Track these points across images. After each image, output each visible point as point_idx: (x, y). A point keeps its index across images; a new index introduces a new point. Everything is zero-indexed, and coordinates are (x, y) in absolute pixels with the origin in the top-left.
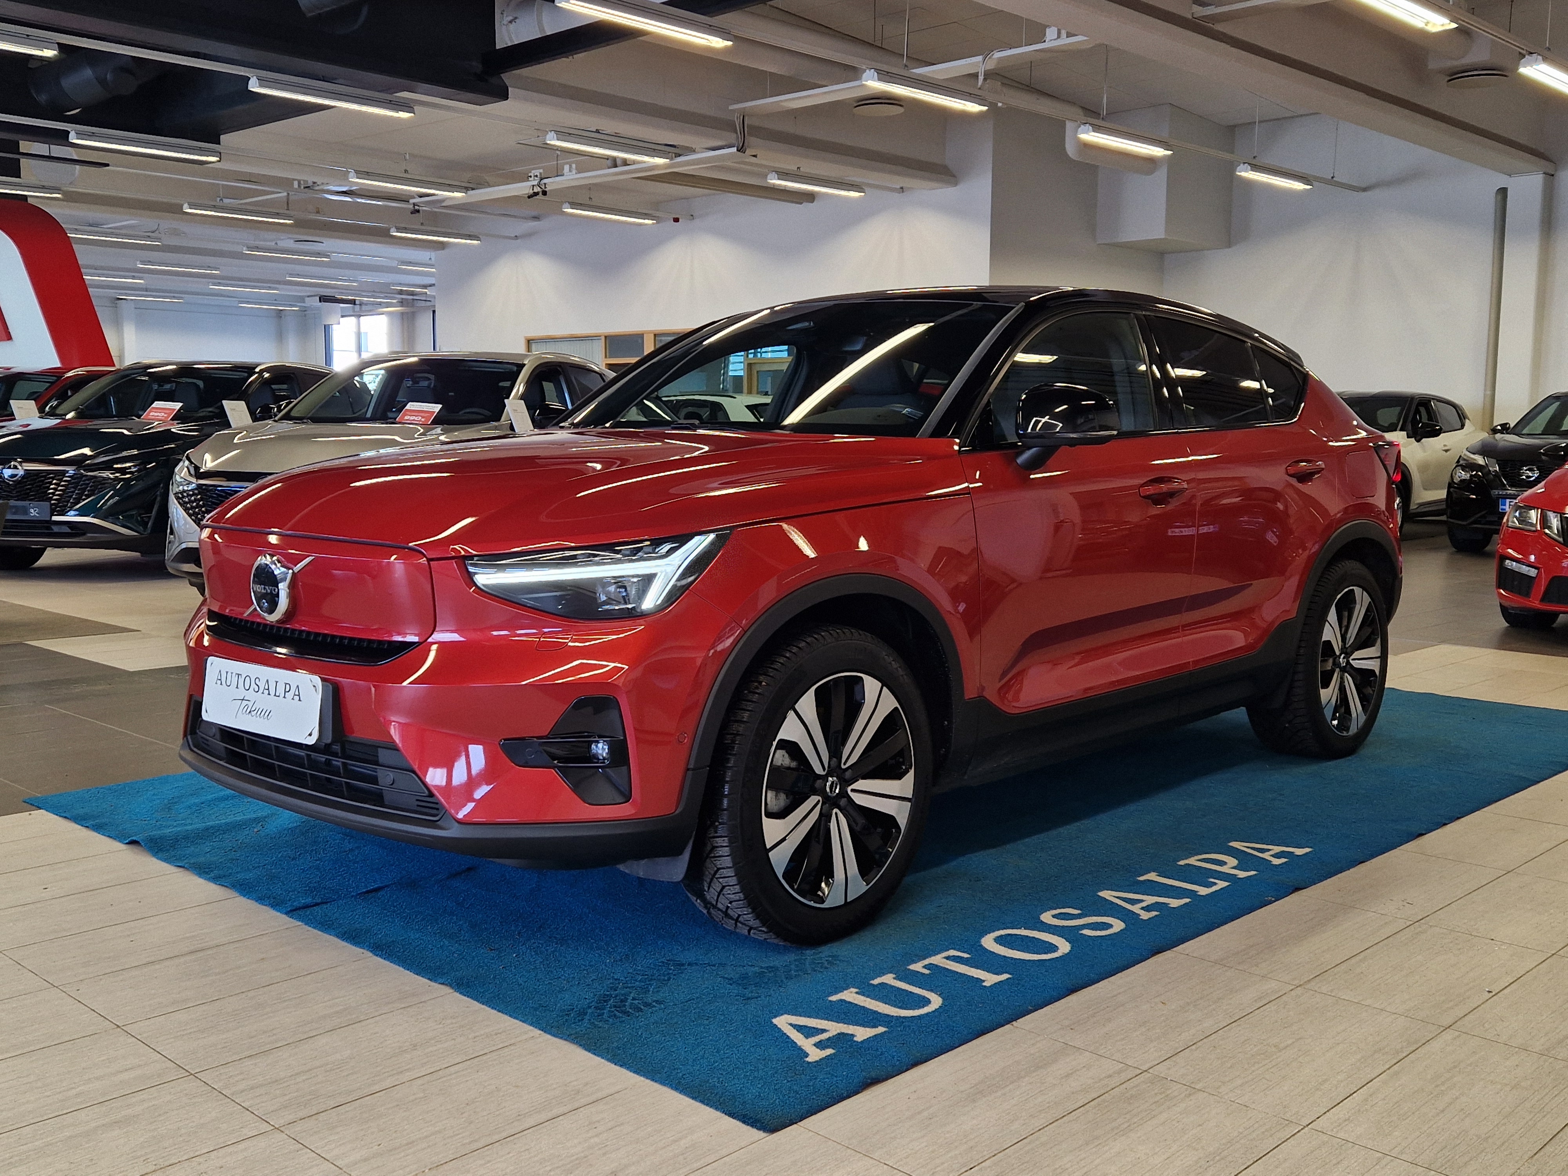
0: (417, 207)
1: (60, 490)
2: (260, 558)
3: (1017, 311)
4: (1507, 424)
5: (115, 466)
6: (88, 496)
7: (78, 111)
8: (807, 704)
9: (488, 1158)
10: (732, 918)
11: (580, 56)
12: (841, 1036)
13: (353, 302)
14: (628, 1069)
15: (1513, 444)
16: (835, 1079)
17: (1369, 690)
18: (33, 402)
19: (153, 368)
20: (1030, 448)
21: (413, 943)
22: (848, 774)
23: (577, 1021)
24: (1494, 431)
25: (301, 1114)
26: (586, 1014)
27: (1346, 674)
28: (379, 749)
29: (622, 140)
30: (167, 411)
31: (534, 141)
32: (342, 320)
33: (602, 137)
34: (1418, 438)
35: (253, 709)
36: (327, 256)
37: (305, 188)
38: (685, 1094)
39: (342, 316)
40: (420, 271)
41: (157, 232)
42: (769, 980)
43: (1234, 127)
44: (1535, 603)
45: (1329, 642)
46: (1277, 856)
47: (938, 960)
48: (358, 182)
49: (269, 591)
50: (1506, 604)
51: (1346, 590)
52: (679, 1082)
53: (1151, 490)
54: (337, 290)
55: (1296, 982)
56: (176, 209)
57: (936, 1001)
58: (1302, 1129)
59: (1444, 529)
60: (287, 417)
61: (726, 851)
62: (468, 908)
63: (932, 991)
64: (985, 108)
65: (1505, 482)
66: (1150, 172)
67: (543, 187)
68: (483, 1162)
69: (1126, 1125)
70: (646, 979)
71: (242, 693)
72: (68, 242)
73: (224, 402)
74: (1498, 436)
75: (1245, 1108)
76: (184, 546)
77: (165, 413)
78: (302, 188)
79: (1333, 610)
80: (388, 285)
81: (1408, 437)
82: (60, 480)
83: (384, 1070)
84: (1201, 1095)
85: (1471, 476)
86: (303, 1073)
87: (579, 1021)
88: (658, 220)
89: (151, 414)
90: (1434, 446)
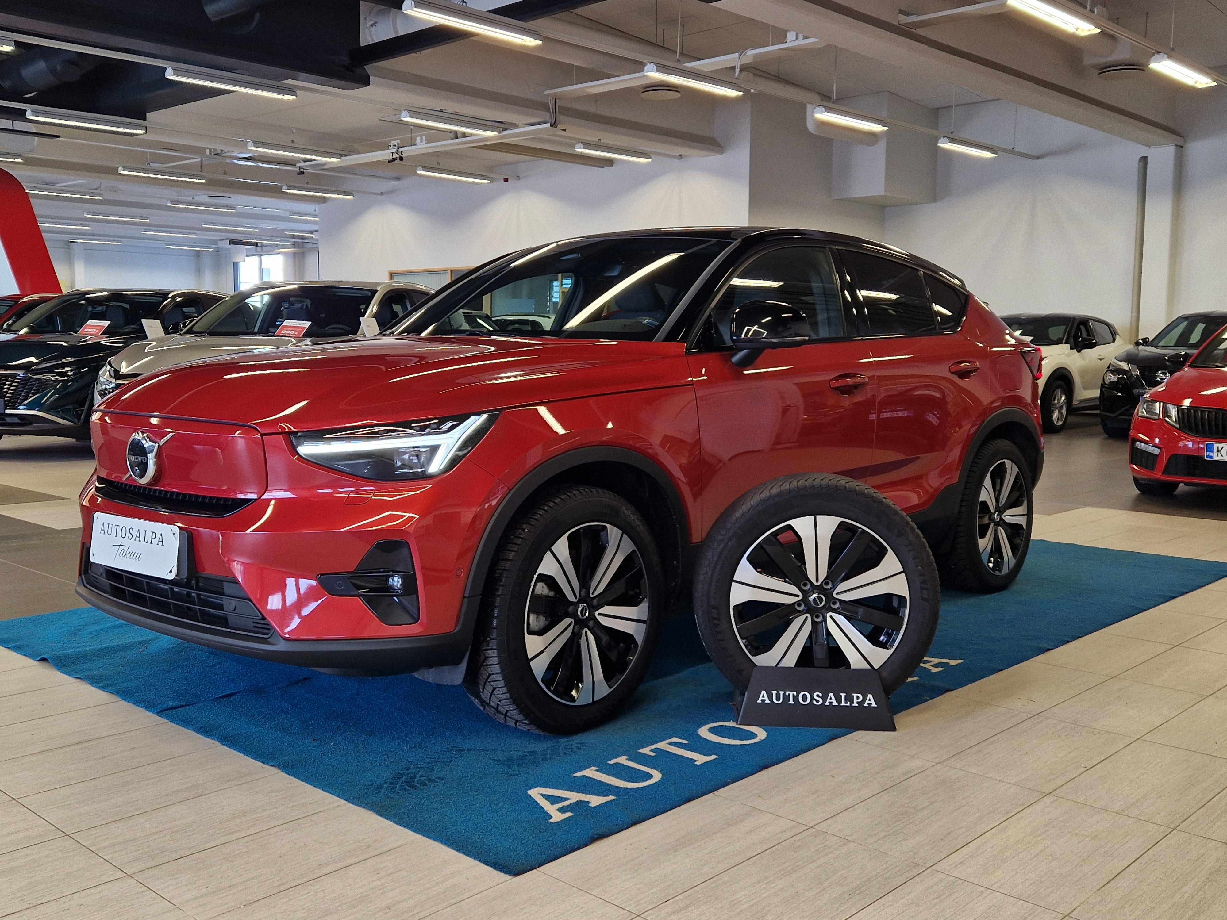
0: (302, 170)
1: (12, 390)
2: (134, 434)
3: (735, 245)
4: (1147, 338)
5: (56, 370)
6: (34, 394)
7: (34, 93)
8: (562, 546)
9: (292, 897)
10: (501, 713)
11: (426, 52)
12: (580, 803)
13: (256, 244)
14: (409, 829)
15: (1147, 353)
16: (570, 835)
17: (1017, 541)
19: (92, 294)
20: (741, 350)
21: (254, 736)
22: (595, 602)
23: (374, 793)
24: (1137, 344)
25: (149, 865)
26: (382, 788)
27: (1000, 528)
28: (225, 583)
29: (461, 118)
30: (98, 328)
31: (392, 118)
32: (247, 258)
33: (445, 115)
34: (1079, 349)
35: (128, 553)
36: (234, 208)
37: (215, 154)
38: (452, 848)
39: (248, 256)
40: (308, 220)
41: (100, 189)
42: (529, 761)
43: (937, 109)
44: (1158, 475)
45: (985, 502)
46: (936, 666)
47: (663, 745)
48: (254, 151)
49: (140, 460)
50: (1137, 476)
51: (999, 462)
52: (448, 838)
53: (839, 383)
54: (243, 235)
55: (937, 761)
56: (113, 171)
57: (657, 776)
58: (926, 870)
59: (1098, 420)
60: (190, 331)
61: (495, 660)
62: (300, 708)
63: (654, 768)
64: (741, 94)
65: (1144, 383)
66: (873, 144)
67: (400, 154)
68: (286, 900)
69: (791, 867)
70: (432, 761)
71: (119, 541)
72: (25, 198)
73: (143, 320)
74: (1141, 347)
75: (884, 854)
77: (97, 330)
78: (213, 154)
79: (988, 478)
80: (283, 230)
81: (1071, 348)
82: (12, 382)
83: (218, 832)
84: (852, 845)
85: (1118, 378)
86: (155, 833)
87: (376, 793)
88: (492, 180)
89: (86, 330)
90: (1091, 355)
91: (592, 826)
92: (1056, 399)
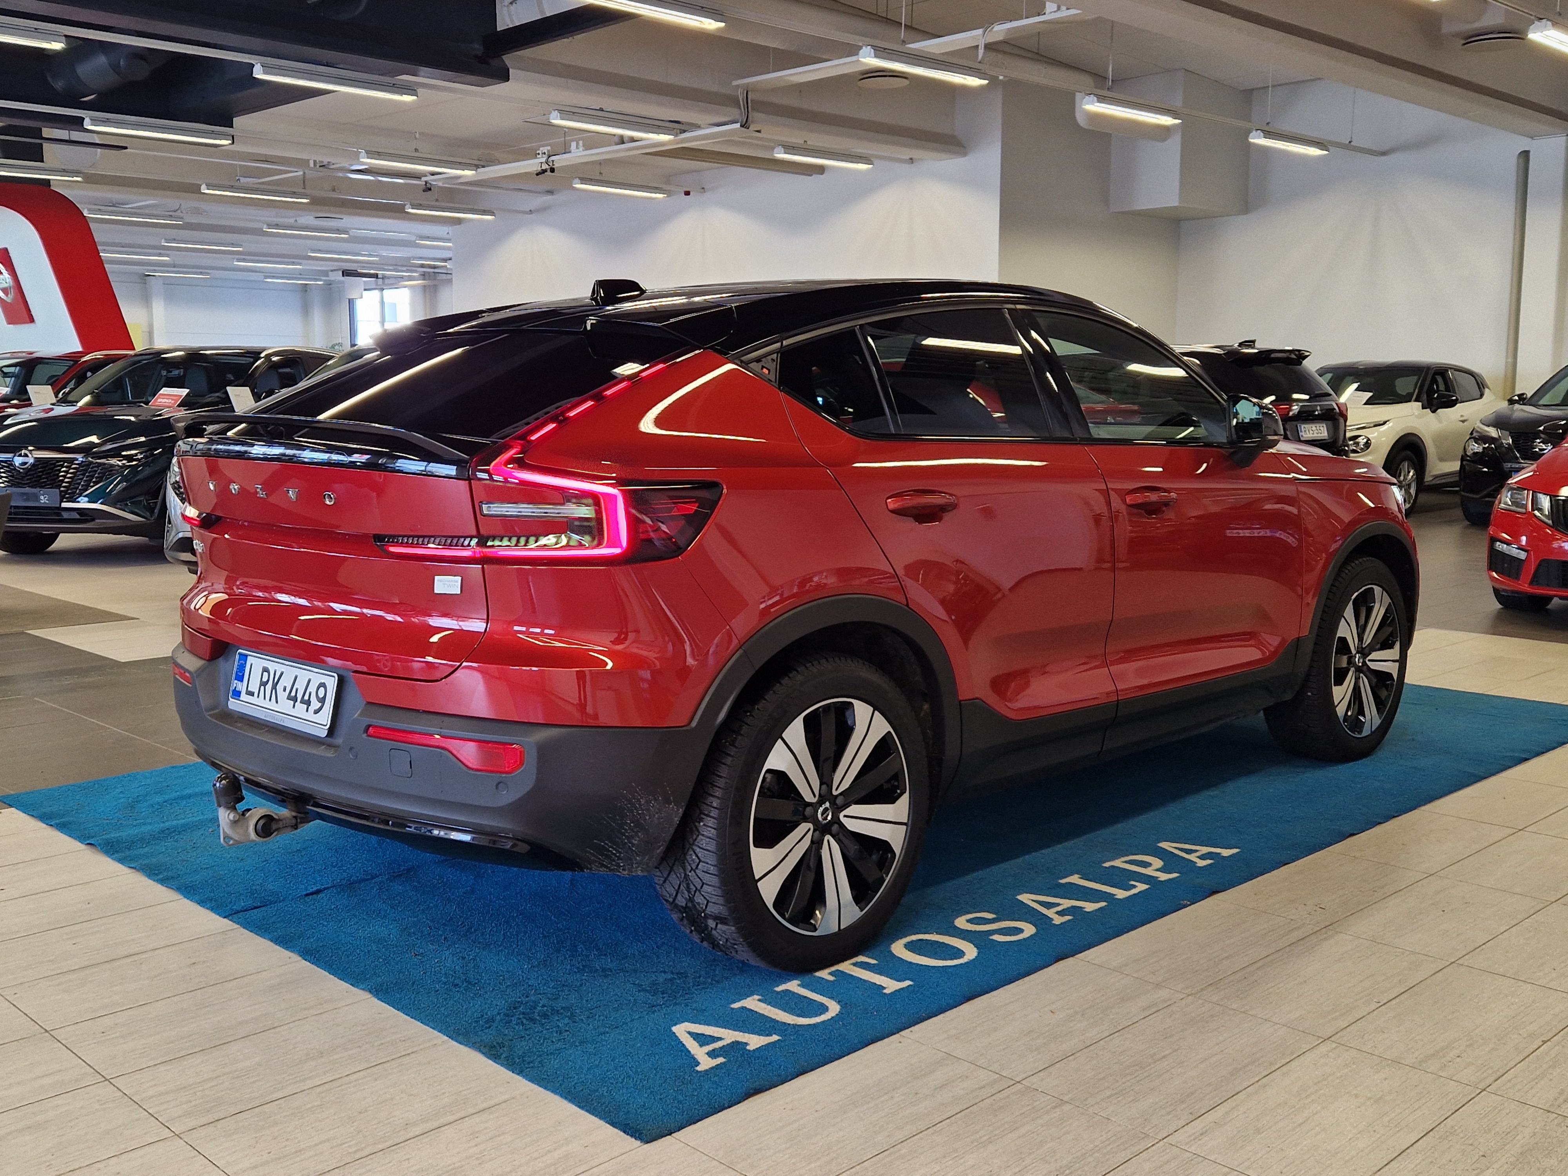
0: (429, 185)
1: (69, 478)
4: (1523, 394)
5: (124, 453)
6: (96, 483)
7: (92, 97)
9: (370, 1167)
11: (579, 37)
12: (735, 1045)
13: (376, 276)
15: (1530, 415)
16: (720, 1088)
18: (50, 387)
23: (484, 1028)
24: (1512, 401)
25: (204, 1120)
26: (494, 1021)
29: (627, 118)
30: (175, 398)
31: (540, 119)
32: (365, 293)
33: (607, 114)
34: (1434, 408)
36: (347, 232)
37: (320, 166)
38: (573, 1103)
39: (365, 290)
40: (439, 245)
41: (179, 211)
43: (1250, 91)
44: (1524, 586)
46: (1203, 857)
47: (845, 966)
48: (368, 162)
50: (1497, 586)
54: (359, 265)
55: (1188, 991)
56: (194, 190)
57: (834, 1008)
58: (1157, 1143)
59: (1458, 500)
62: (401, 911)
63: (832, 998)
64: (986, 82)
65: (1518, 455)
66: (1164, 140)
67: (551, 165)
68: (364, 1170)
69: (987, 1137)
70: (558, 985)
72: (84, 224)
73: (228, 388)
74: (1517, 406)
75: (1107, 1120)
76: (181, 535)
77: (172, 400)
78: (318, 166)
80: (409, 259)
81: (1423, 408)
82: (69, 467)
83: (288, 1078)
84: (1067, 1108)
85: (1484, 448)
86: (211, 1079)
87: (486, 1028)
88: (669, 193)
89: (159, 400)
90: (1450, 416)
91: (748, 1077)
92: (1402, 475)
